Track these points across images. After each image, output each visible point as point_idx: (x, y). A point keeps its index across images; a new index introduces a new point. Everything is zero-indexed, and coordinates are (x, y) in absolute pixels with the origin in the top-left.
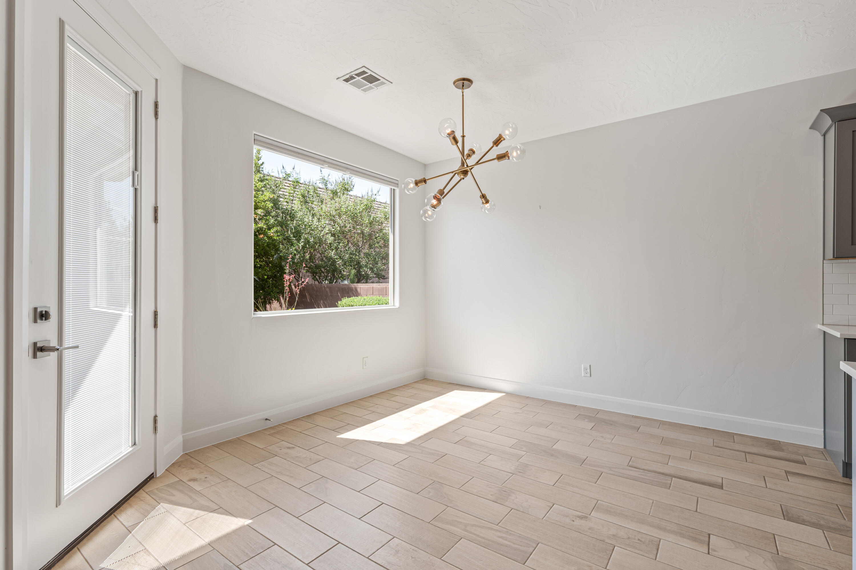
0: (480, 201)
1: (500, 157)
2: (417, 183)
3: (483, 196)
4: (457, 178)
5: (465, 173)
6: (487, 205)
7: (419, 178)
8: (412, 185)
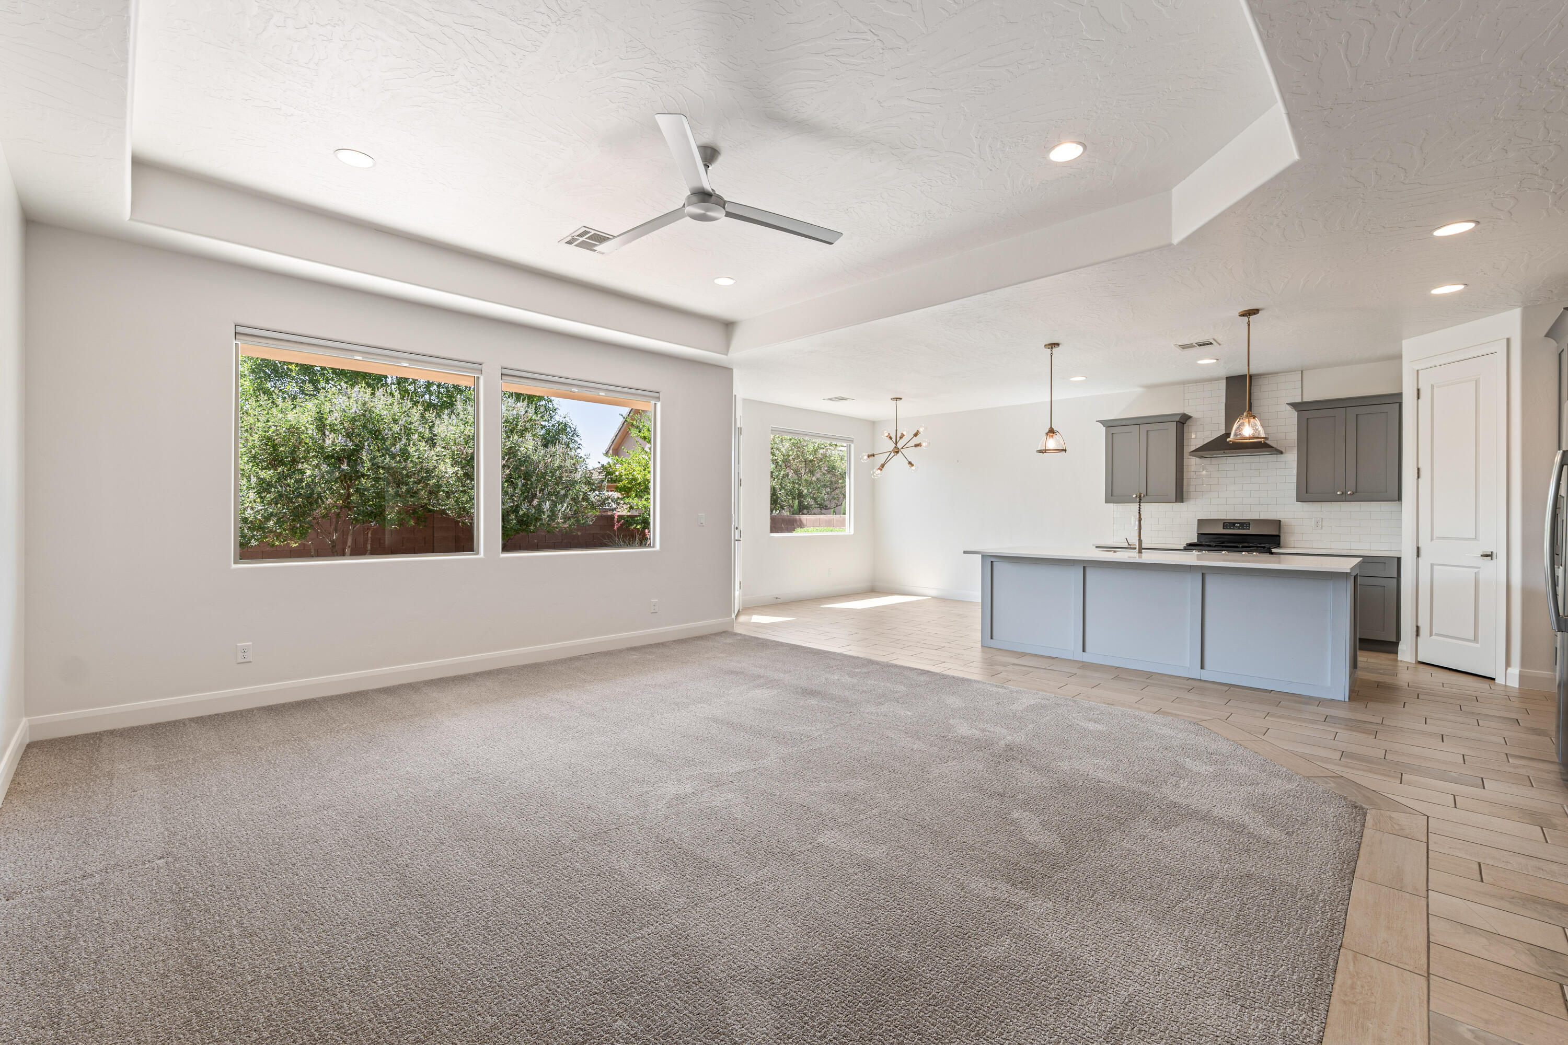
0: (909, 466)
1: (916, 445)
2: (869, 456)
3: (910, 463)
4: (892, 454)
5: (897, 452)
6: (913, 468)
7: (870, 453)
8: (866, 457)
